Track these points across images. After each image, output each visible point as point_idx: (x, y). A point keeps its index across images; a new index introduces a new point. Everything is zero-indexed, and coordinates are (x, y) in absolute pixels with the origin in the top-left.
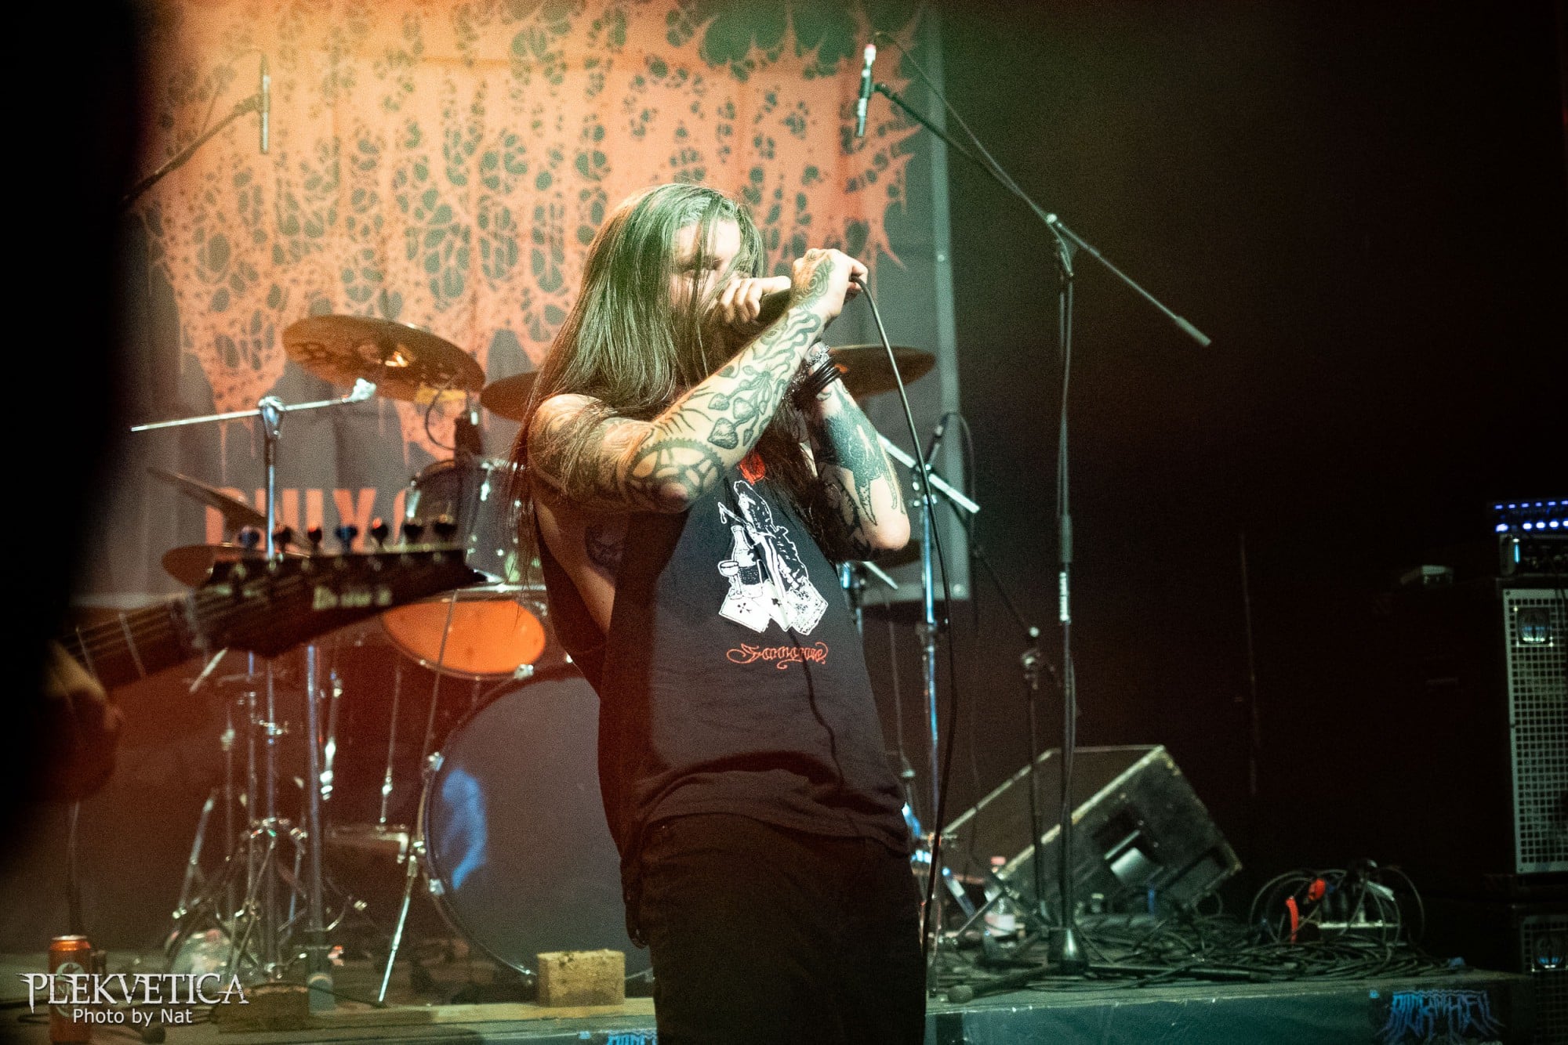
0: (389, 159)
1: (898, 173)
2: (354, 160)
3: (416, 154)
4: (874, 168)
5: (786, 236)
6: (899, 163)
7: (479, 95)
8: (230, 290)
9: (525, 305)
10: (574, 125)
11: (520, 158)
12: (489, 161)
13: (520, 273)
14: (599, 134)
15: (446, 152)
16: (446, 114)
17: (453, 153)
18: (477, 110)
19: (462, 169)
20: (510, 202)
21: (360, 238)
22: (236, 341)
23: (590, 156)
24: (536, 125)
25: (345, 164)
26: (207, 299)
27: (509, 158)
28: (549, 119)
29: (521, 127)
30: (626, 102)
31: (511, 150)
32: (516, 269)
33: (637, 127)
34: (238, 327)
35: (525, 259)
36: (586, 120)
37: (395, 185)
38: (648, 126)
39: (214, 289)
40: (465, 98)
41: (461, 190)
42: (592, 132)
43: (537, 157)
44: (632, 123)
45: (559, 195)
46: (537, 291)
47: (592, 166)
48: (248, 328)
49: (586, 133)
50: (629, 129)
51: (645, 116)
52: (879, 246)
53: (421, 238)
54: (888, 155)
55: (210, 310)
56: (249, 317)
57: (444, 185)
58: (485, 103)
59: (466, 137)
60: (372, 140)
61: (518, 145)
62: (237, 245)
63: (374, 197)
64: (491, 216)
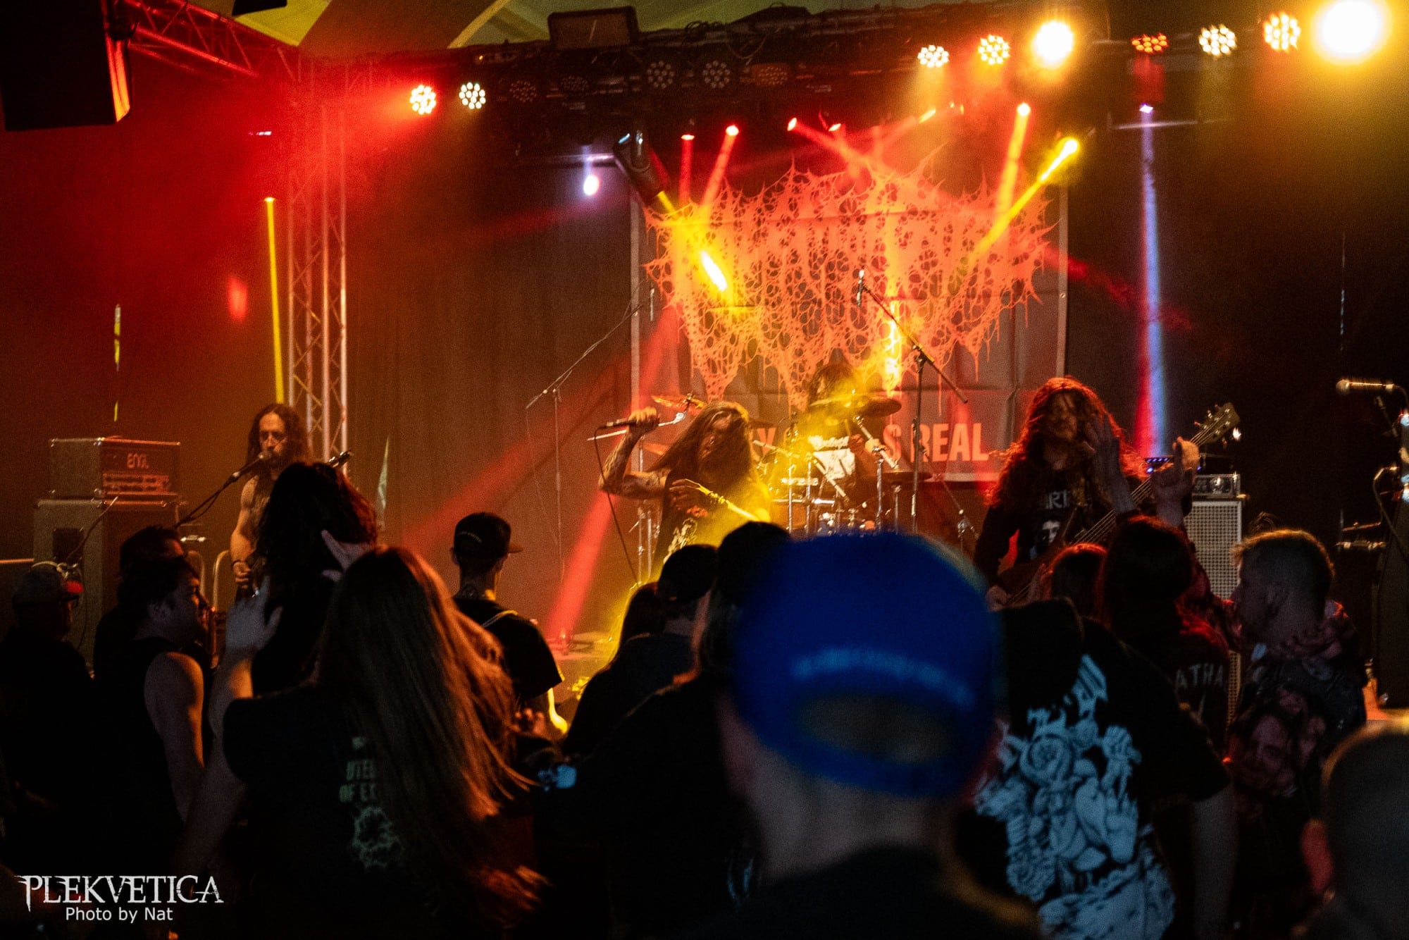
0: (783, 270)
1: (1040, 252)
2: (768, 271)
3: (796, 266)
6: (1041, 247)
7: (826, 234)
8: (715, 338)
9: (847, 336)
11: (845, 263)
12: (830, 266)
13: (845, 321)
14: (882, 248)
15: (810, 263)
17: (813, 264)
20: (840, 285)
21: (770, 308)
22: (716, 361)
24: (853, 246)
25: (764, 275)
26: (705, 342)
27: (840, 263)
28: (858, 243)
29: (846, 248)
30: (896, 230)
31: (841, 259)
32: (843, 318)
34: (717, 354)
35: (847, 313)
36: (876, 241)
37: (787, 283)
38: (908, 241)
39: (707, 337)
40: (819, 236)
41: (817, 282)
43: (853, 261)
44: (900, 240)
46: (852, 329)
48: (721, 355)
49: (876, 248)
50: (898, 244)
52: (1029, 293)
53: (799, 306)
54: (1036, 243)
55: (705, 347)
56: (722, 349)
57: (809, 280)
58: (828, 238)
59: (820, 256)
60: (776, 261)
61: (844, 257)
62: (717, 316)
63: (777, 289)
64: (832, 293)
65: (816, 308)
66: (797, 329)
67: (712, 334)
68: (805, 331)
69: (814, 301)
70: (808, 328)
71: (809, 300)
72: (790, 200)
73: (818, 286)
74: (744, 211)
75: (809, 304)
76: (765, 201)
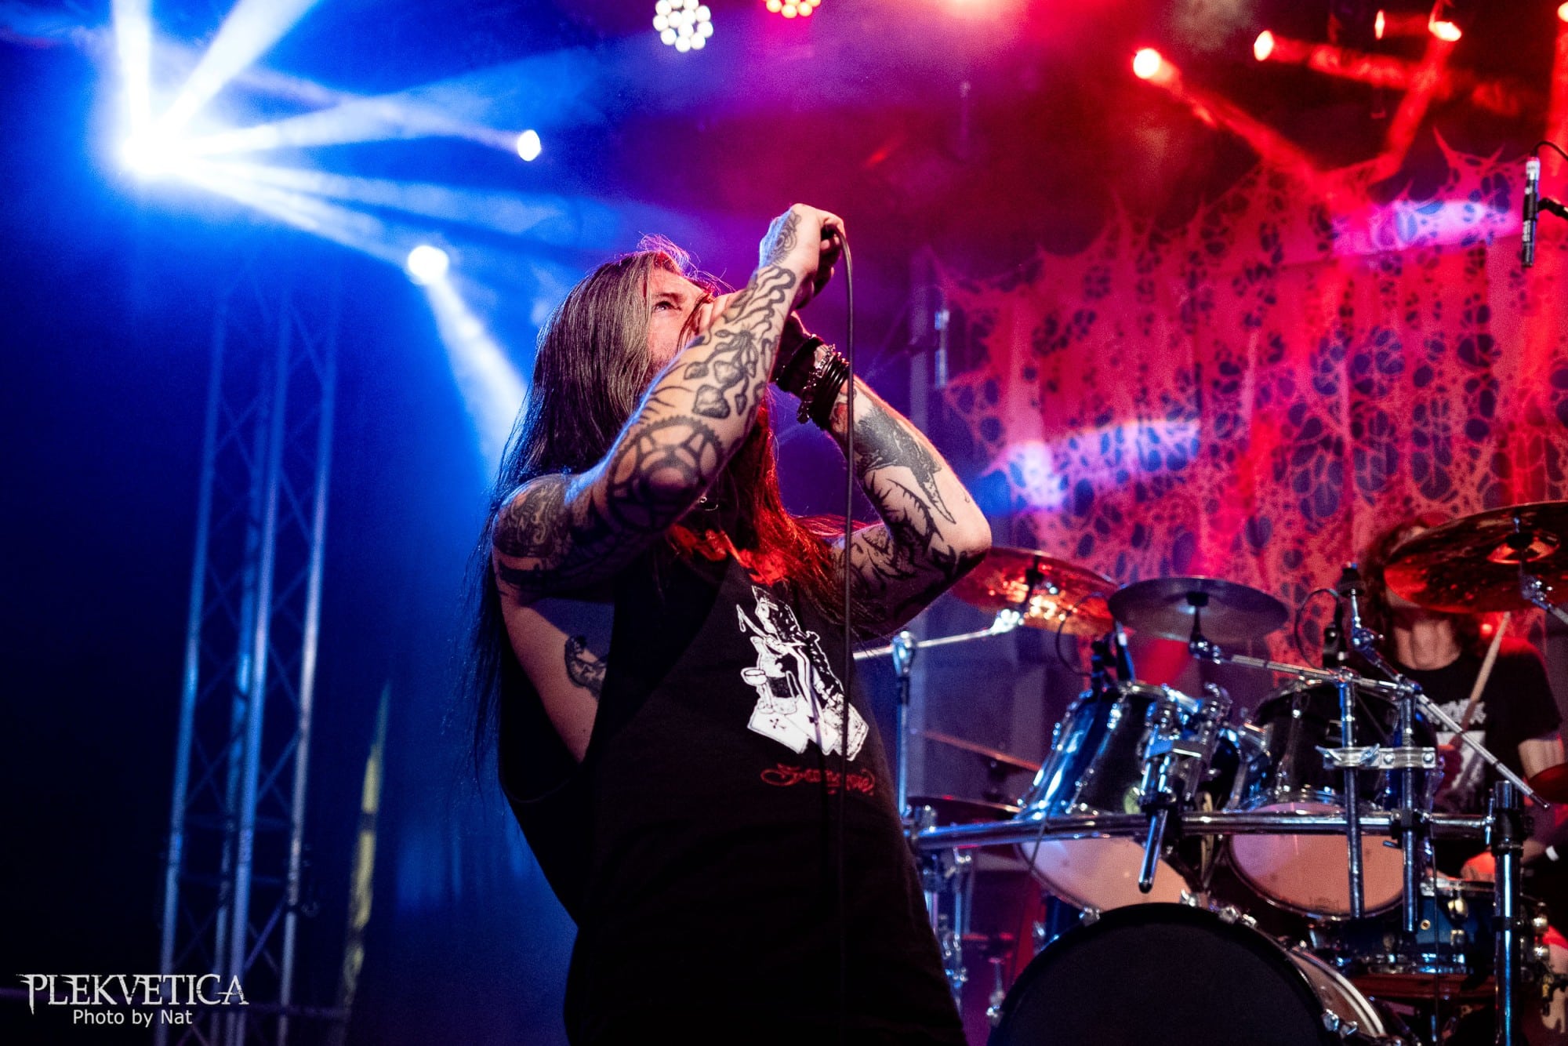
0: (1251, 378)
2: (1216, 384)
3: (1279, 368)
7: (1348, 296)
8: (1095, 535)
10: (1454, 310)
11: (1395, 355)
12: (1358, 366)
13: (1401, 481)
14: (1483, 314)
15: (1312, 361)
17: (1320, 361)
18: (1345, 312)
19: (1330, 377)
20: (1385, 405)
21: (1224, 465)
23: (1474, 341)
24: (1411, 317)
25: (1208, 390)
26: (1072, 547)
27: (1382, 357)
28: (1425, 308)
29: (1393, 323)
31: (1385, 348)
32: (1396, 477)
35: (1406, 465)
36: (1468, 302)
37: (1258, 405)
40: (1332, 301)
41: (1330, 400)
42: (1474, 315)
43: (1414, 351)
45: (1441, 389)
46: (1420, 499)
47: (1476, 351)
49: (1468, 316)
53: (1289, 455)
57: (1312, 398)
58: (1354, 304)
60: (1234, 360)
61: (1391, 341)
63: (1237, 420)
64: (1366, 422)
65: (1329, 458)
66: (1287, 506)
67: (1091, 529)
68: (1305, 508)
69: (1327, 443)
70: (1312, 503)
71: (1314, 441)
72: (1263, 226)
73: (1332, 410)
74: (1158, 261)
75: (1311, 449)
76: (1206, 234)
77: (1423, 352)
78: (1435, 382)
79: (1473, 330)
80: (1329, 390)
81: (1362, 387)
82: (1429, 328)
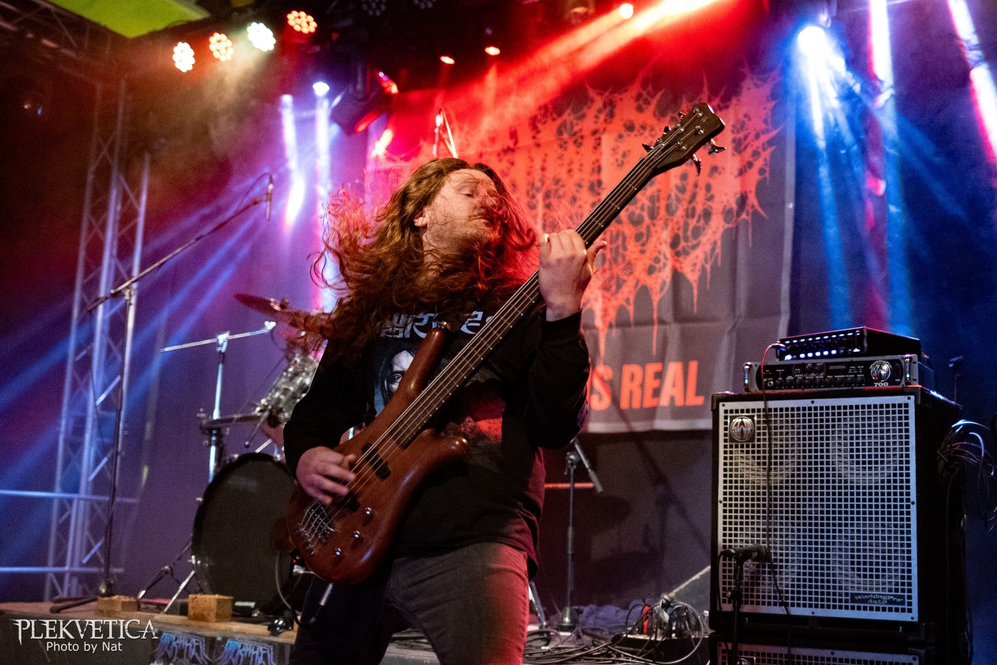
1: (765, 160)
4: (751, 159)
5: (699, 209)
6: (766, 154)
7: (544, 161)
10: (587, 168)
11: (562, 190)
12: (547, 196)
14: (599, 169)
15: (528, 193)
16: (529, 174)
17: (531, 193)
18: (543, 169)
19: (534, 201)
23: (596, 183)
24: (570, 171)
27: (556, 191)
28: (575, 167)
29: (562, 174)
30: (614, 150)
31: (557, 187)
33: (620, 162)
36: (593, 163)
38: (625, 160)
40: (538, 163)
41: (534, 212)
42: (596, 170)
43: (570, 188)
44: (617, 160)
45: (580, 207)
47: (596, 188)
49: (593, 170)
50: (616, 164)
51: (624, 156)
52: (753, 206)
54: (760, 150)
58: (546, 165)
59: (538, 184)
61: (561, 183)
64: (548, 223)
73: (535, 217)
77: (574, 188)
78: (578, 203)
79: (595, 177)
80: (532, 207)
81: (548, 206)
82: (577, 176)
